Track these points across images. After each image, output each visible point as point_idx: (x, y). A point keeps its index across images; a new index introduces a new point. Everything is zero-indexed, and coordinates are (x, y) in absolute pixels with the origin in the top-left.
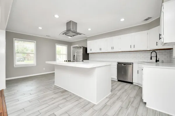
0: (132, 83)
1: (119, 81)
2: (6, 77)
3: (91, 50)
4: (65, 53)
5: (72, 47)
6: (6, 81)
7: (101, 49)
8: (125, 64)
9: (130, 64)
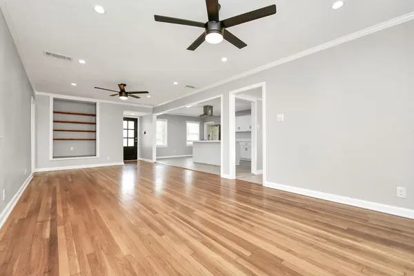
5: (205, 124)
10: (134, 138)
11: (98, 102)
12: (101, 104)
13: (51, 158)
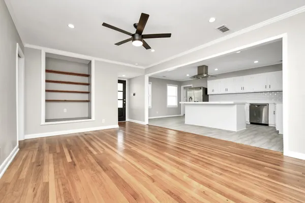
0: (267, 125)
1: (251, 123)
2: (149, 116)
3: (213, 91)
4: (175, 95)
5: (182, 87)
6: (149, 119)
7: (227, 90)
8: (259, 105)
9: (265, 105)
10: (123, 100)
11: (93, 60)
12: (96, 61)
13: (43, 122)
